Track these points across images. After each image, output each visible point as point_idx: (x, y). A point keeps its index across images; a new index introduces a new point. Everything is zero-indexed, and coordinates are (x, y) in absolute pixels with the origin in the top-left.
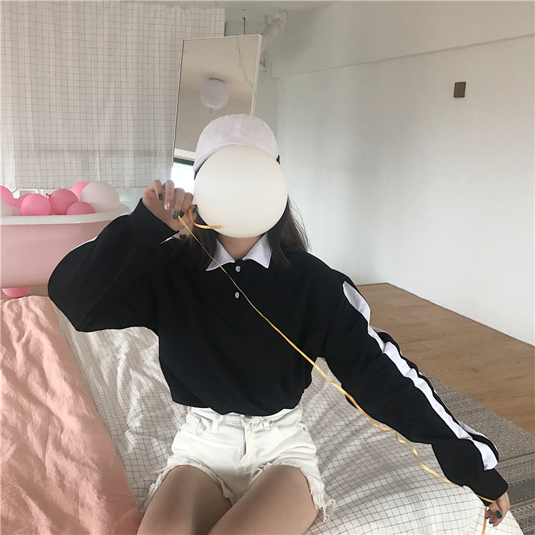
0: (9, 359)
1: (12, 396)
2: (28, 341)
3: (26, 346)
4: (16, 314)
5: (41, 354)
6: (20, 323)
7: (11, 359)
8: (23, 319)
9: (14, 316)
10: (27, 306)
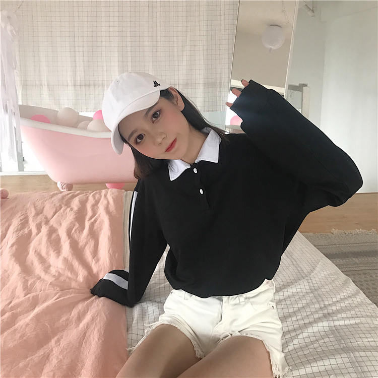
0: (78, 232)
1: (69, 259)
2: (95, 221)
3: (92, 225)
4: (96, 201)
5: (100, 230)
6: (96, 207)
7: (79, 233)
8: (99, 205)
9: (94, 202)
10: (105, 196)
